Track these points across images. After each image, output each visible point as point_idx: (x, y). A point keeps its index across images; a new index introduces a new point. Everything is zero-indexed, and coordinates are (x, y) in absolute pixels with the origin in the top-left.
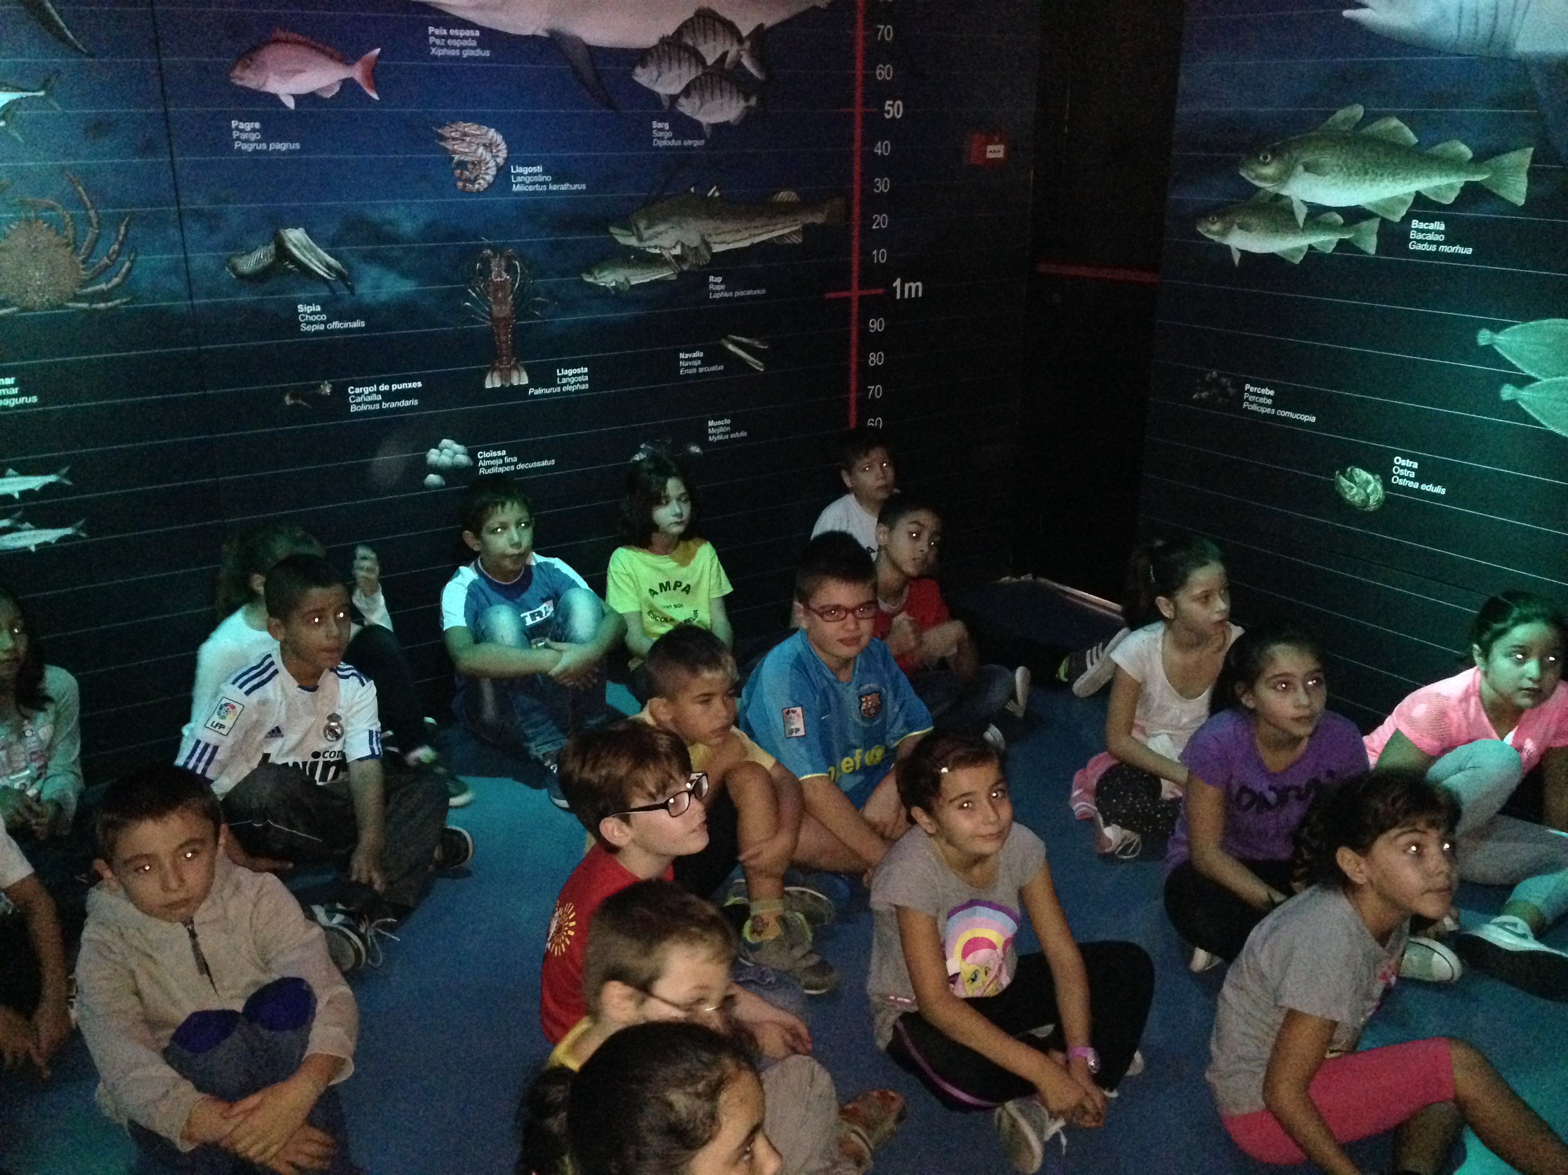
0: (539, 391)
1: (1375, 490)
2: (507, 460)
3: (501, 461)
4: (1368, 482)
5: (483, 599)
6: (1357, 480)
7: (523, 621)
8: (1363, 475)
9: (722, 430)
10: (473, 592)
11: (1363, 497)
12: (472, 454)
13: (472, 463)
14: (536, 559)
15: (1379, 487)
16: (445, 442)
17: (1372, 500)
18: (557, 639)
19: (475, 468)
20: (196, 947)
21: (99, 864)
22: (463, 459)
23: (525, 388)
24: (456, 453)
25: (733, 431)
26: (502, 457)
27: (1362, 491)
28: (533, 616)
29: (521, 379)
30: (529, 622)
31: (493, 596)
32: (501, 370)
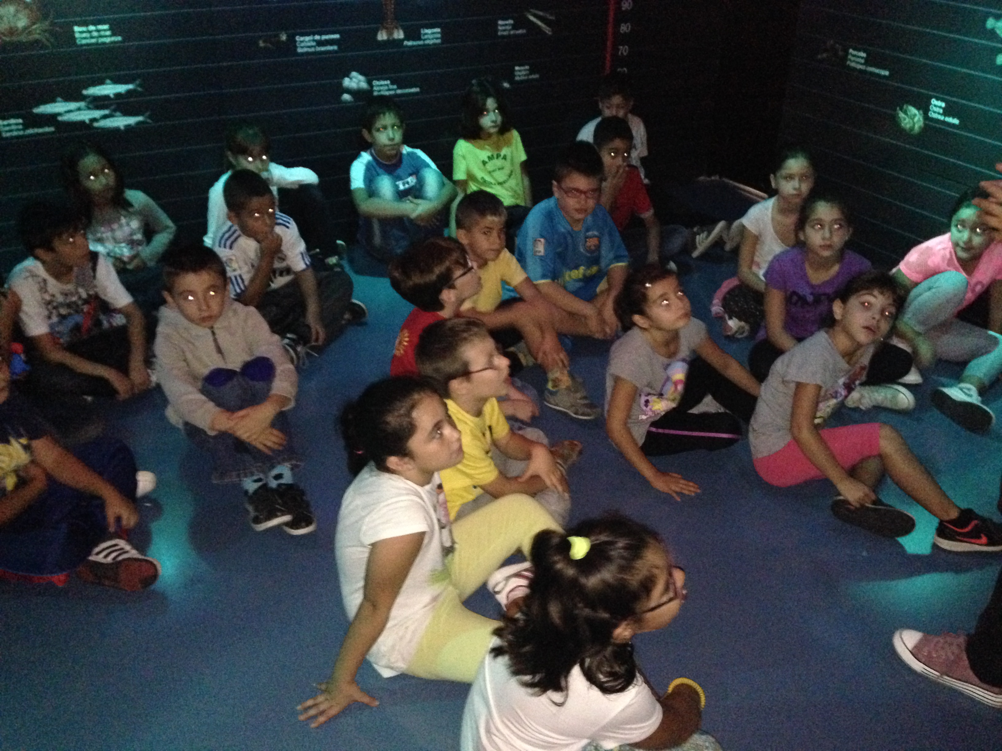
0: (410, 43)
1: (919, 120)
2: (391, 87)
3: (386, 88)
4: (915, 115)
5: (374, 172)
6: (909, 113)
7: (397, 187)
8: (913, 110)
9: (524, 73)
10: (369, 168)
11: (911, 125)
12: (369, 83)
13: (369, 88)
14: (406, 150)
15: (921, 119)
16: (354, 74)
17: (917, 127)
18: (416, 197)
19: (371, 91)
20: (215, 340)
21: (166, 294)
22: (364, 85)
23: (402, 41)
24: (360, 81)
25: (531, 74)
26: (387, 85)
27: (911, 121)
28: (404, 184)
29: (399, 35)
30: (402, 187)
31: (380, 171)
32: (387, 28)
